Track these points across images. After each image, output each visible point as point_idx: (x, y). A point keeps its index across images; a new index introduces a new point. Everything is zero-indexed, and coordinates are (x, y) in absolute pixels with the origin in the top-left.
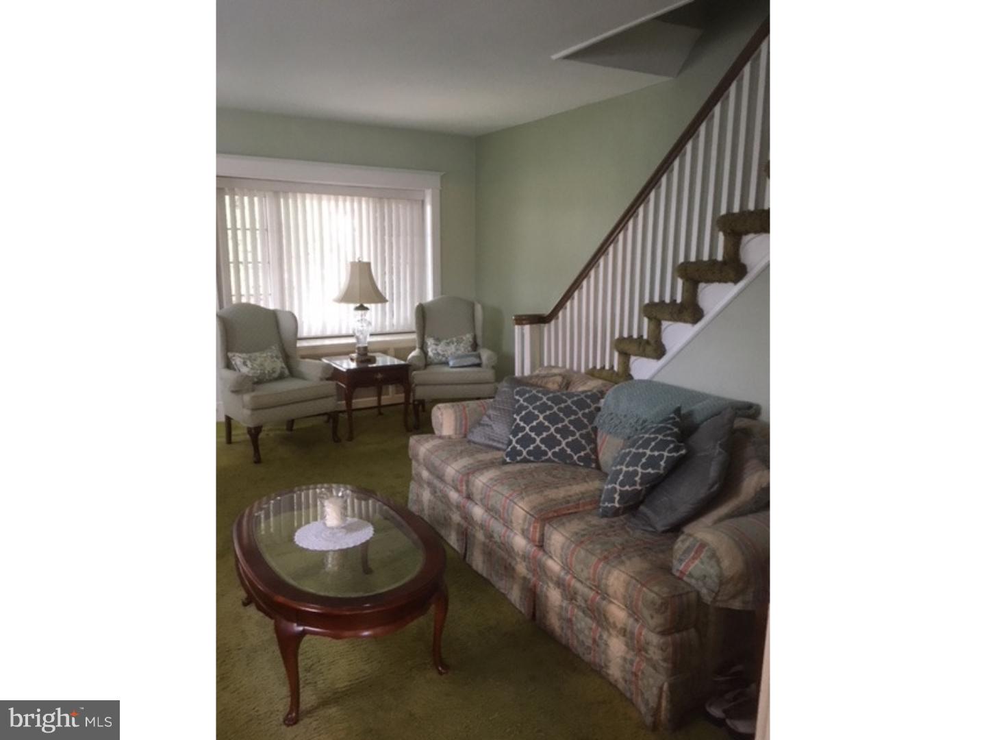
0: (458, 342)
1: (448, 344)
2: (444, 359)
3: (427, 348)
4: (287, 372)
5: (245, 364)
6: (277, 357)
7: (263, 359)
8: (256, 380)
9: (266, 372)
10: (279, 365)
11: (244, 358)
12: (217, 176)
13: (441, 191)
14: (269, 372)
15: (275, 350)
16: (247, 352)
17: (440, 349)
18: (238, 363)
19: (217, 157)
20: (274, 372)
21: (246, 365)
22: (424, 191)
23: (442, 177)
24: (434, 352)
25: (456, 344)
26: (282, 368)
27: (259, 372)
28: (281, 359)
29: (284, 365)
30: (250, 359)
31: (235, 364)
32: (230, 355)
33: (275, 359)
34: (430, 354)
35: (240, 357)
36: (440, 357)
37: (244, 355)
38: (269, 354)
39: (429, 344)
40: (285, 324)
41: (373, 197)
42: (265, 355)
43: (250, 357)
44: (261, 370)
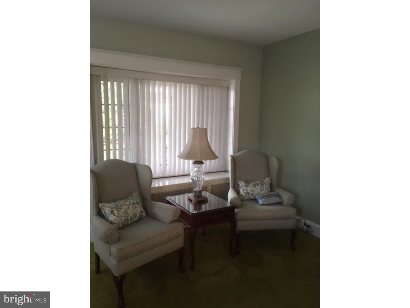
0: (262, 184)
1: (255, 186)
2: (252, 197)
3: (238, 188)
4: (144, 214)
5: (112, 212)
6: (138, 204)
7: (126, 207)
8: (121, 226)
9: (129, 218)
10: (139, 209)
11: (112, 208)
12: (91, 66)
13: (241, 80)
14: (131, 217)
15: (135, 198)
16: (114, 201)
17: (250, 189)
18: (107, 212)
19: (91, 50)
20: (135, 216)
21: (114, 214)
22: (229, 81)
23: (242, 71)
24: (245, 191)
25: (260, 186)
26: (141, 212)
27: (123, 218)
28: (140, 205)
29: (142, 210)
30: (117, 208)
31: (105, 212)
32: (100, 205)
33: (136, 205)
34: (242, 192)
35: (109, 207)
36: (250, 195)
37: (112, 205)
38: (132, 201)
39: (240, 185)
40: (143, 175)
41: (198, 84)
42: (128, 203)
43: (117, 206)
44: (125, 217)
